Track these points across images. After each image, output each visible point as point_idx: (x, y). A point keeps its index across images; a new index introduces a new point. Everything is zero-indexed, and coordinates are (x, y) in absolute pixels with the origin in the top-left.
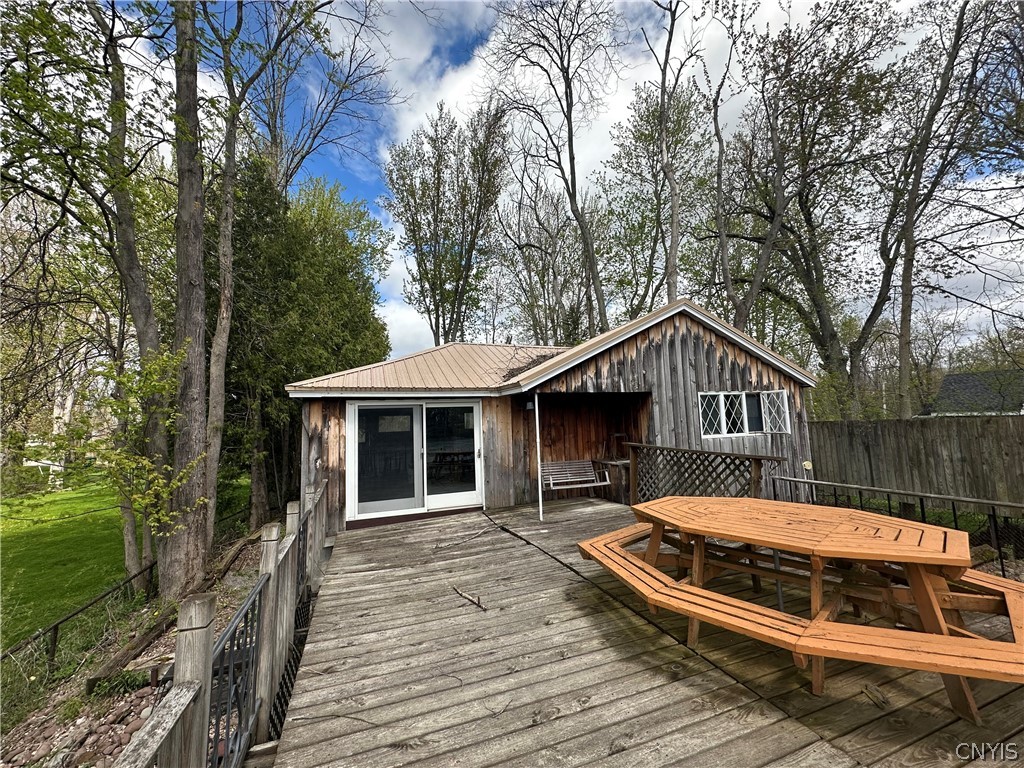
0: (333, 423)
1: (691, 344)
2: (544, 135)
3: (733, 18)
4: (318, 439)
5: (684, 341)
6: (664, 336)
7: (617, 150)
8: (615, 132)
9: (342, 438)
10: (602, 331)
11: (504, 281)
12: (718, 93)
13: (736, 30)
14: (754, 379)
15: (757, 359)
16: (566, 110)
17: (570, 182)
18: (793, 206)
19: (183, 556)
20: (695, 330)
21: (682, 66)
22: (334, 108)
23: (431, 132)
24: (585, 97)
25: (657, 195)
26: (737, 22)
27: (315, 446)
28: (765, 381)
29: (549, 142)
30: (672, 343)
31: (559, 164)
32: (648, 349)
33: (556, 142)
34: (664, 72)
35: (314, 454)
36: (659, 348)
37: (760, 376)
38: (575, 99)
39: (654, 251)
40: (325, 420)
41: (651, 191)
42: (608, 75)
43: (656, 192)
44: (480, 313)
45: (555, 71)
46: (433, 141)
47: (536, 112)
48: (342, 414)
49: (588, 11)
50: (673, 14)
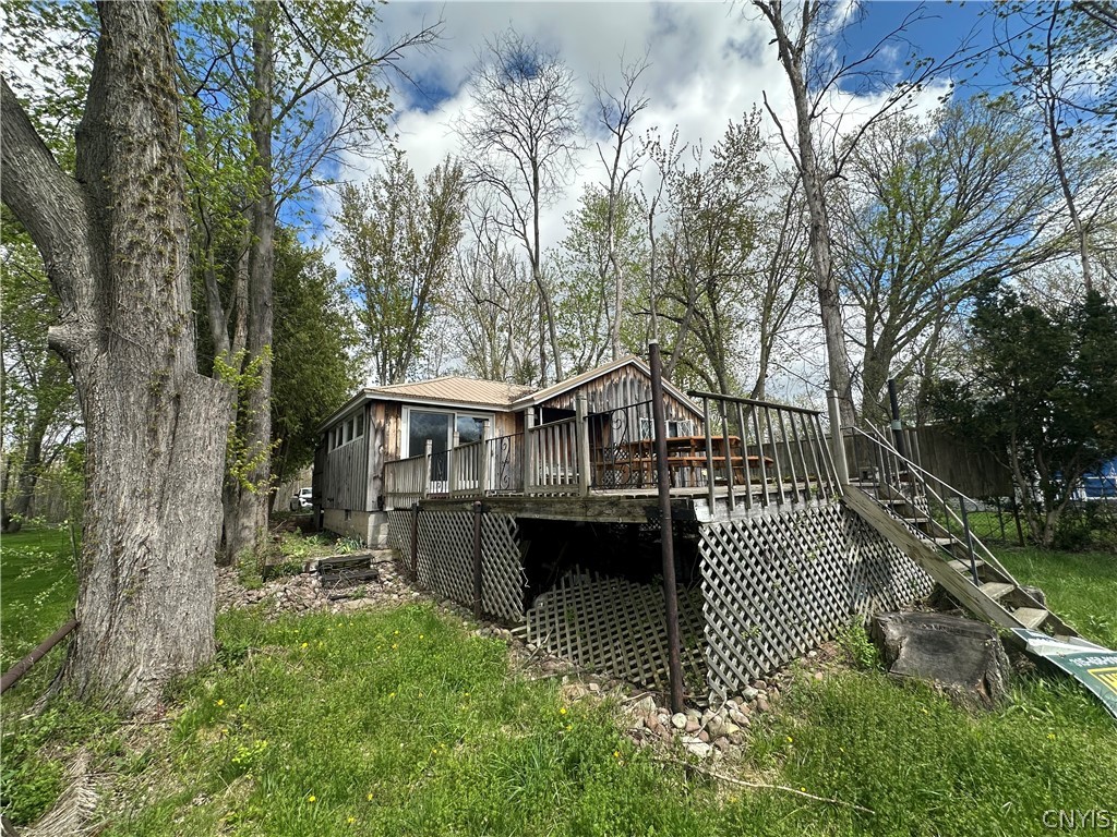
0: (392, 420)
1: (636, 385)
2: (512, 207)
3: (663, 162)
4: (382, 432)
5: (632, 383)
6: (620, 378)
7: (570, 233)
8: (569, 219)
9: (397, 431)
10: (558, 381)
11: (449, 332)
12: (653, 209)
13: (666, 171)
14: (674, 413)
15: (675, 399)
16: (533, 190)
17: (534, 253)
18: (704, 297)
19: (253, 524)
20: (638, 376)
21: (625, 175)
22: (325, 152)
23: (387, 177)
24: (549, 184)
25: (602, 273)
26: (666, 165)
27: (379, 437)
28: (680, 415)
29: (516, 215)
30: (625, 383)
31: (524, 235)
32: (610, 386)
33: (522, 215)
34: (613, 180)
35: (378, 443)
36: (617, 386)
37: (677, 411)
38: (541, 185)
39: (598, 320)
40: (387, 417)
41: (597, 269)
42: (568, 169)
43: (600, 269)
44: (422, 361)
45: (525, 159)
46: (389, 187)
47: (506, 187)
48: (398, 415)
49: (553, 114)
50: (621, 138)
